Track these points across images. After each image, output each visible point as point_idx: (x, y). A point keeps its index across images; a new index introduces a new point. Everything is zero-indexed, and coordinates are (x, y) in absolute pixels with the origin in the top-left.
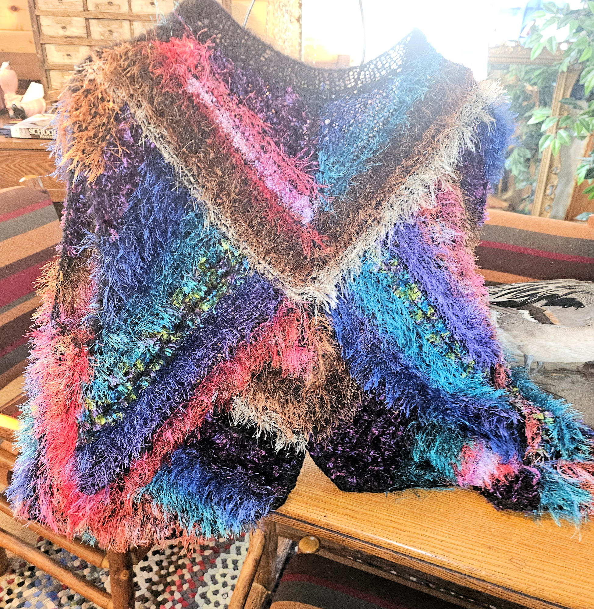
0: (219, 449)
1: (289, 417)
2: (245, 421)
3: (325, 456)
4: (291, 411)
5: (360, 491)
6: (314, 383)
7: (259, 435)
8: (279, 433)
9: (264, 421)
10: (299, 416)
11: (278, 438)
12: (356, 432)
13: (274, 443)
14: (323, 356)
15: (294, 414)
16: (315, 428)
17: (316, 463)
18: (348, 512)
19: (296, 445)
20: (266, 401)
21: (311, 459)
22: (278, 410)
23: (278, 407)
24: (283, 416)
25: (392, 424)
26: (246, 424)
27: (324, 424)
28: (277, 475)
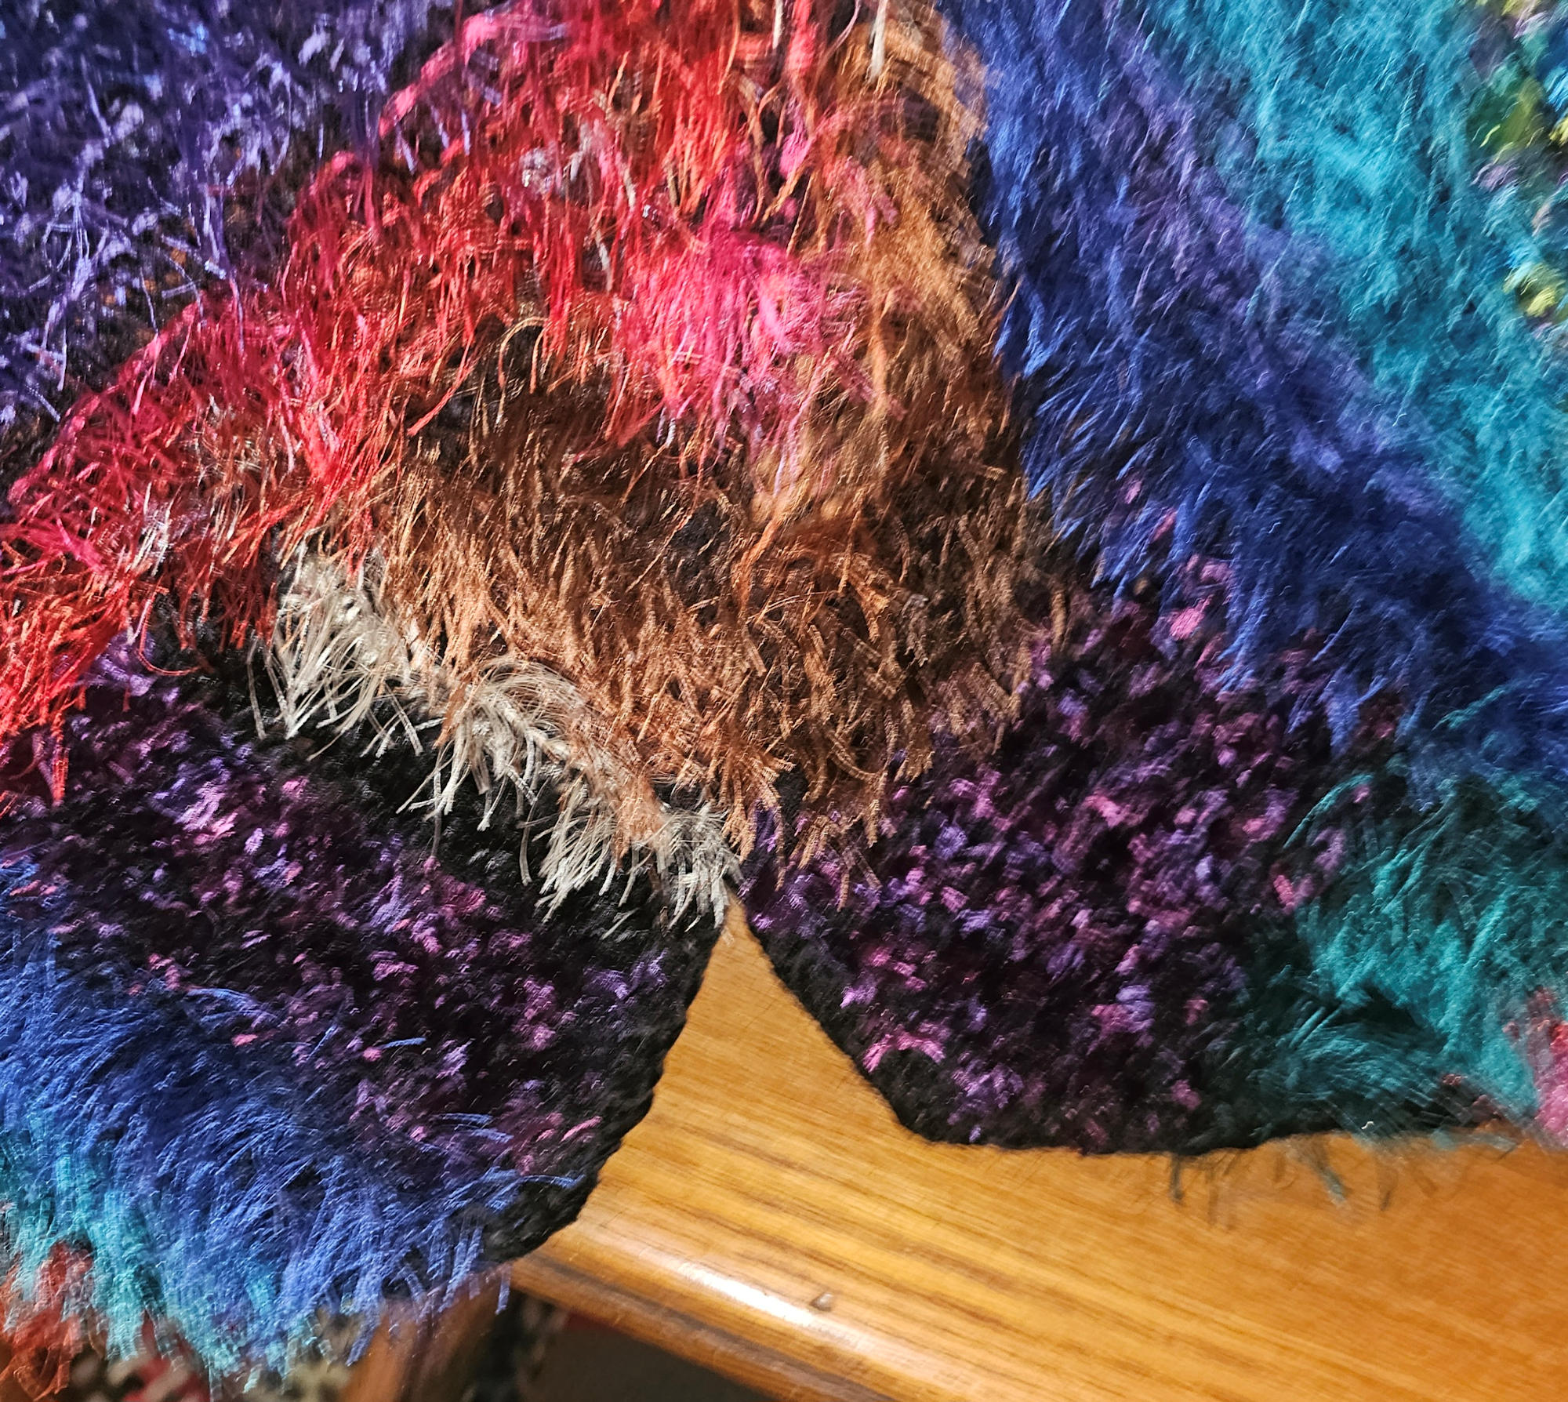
0: (195, 860)
1: (639, 708)
2: (360, 710)
3: (836, 940)
4: (653, 670)
5: (1016, 1142)
6: (813, 505)
7: (444, 799)
8: (574, 793)
9: (479, 713)
10: (703, 701)
11: (565, 823)
12: (1002, 804)
13: (541, 850)
14: (895, 324)
15: (674, 688)
16: (791, 785)
17: (781, 971)
18: (954, 1284)
19: (673, 869)
20: (499, 599)
21: (753, 947)
22: (569, 656)
23: (569, 640)
24: (603, 698)
25: (1217, 776)
26: (366, 730)
27: (845, 757)
28: (541, 1036)
